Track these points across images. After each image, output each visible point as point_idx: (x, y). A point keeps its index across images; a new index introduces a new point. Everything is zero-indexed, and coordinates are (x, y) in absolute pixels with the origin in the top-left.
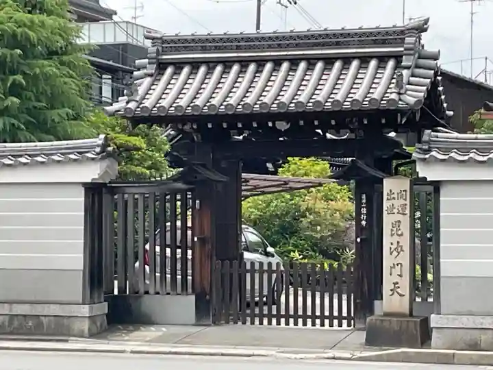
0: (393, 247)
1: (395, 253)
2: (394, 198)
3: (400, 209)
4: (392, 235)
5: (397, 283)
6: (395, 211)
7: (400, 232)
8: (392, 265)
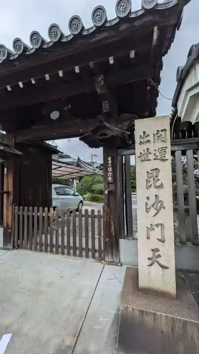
0: (150, 203)
1: (153, 211)
2: (148, 141)
3: (158, 154)
4: (148, 187)
5: (157, 250)
6: (151, 157)
7: (158, 184)
8: (149, 227)
